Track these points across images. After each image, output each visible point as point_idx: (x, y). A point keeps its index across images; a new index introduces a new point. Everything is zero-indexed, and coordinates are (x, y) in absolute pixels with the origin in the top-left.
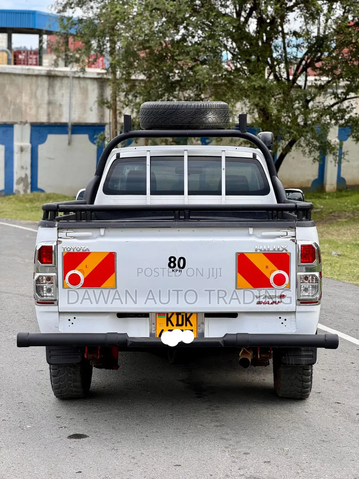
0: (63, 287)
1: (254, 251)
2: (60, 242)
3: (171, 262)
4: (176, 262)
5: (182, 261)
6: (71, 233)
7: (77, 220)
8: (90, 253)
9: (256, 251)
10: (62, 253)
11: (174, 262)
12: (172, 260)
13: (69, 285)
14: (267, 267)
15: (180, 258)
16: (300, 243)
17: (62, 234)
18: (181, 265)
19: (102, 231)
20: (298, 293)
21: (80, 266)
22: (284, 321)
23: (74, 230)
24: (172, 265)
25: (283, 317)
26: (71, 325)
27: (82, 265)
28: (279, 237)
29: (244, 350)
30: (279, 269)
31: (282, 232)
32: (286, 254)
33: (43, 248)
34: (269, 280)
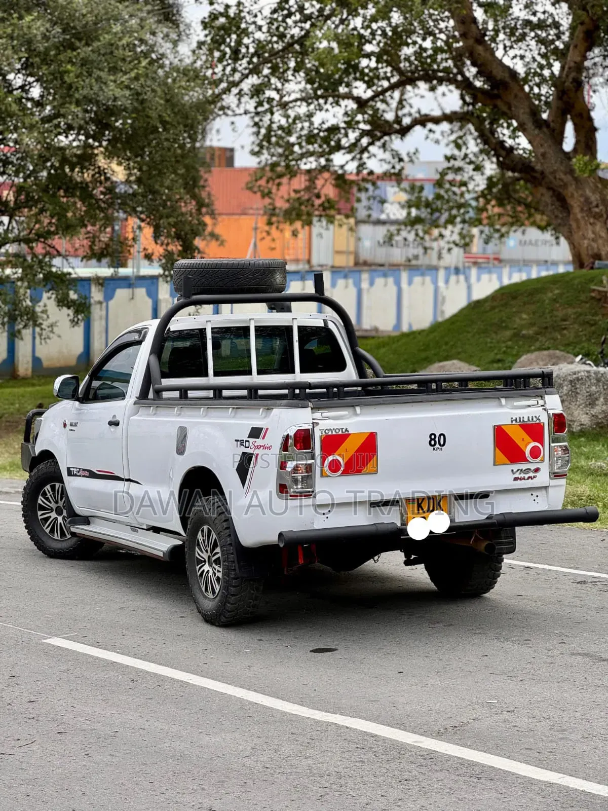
0: (322, 476)
1: (510, 423)
2: (317, 424)
3: (431, 439)
4: (437, 439)
5: (442, 437)
6: (327, 414)
7: (328, 398)
8: (350, 434)
9: (512, 422)
10: (321, 437)
11: (434, 439)
12: (433, 437)
13: (329, 473)
14: (523, 440)
15: (441, 435)
16: (551, 412)
17: (318, 415)
18: (442, 443)
19: (358, 409)
20: (551, 466)
21: (340, 450)
22: (536, 498)
23: (330, 409)
24: (433, 442)
25: (535, 494)
26: (326, 519)
27: (341, 450)
28: (529, 406)
29: (476, 536)
30: (534, 441)
31: (532, 402)
32: (539, 424)
33: (298, 432)
34: (525, 453)
